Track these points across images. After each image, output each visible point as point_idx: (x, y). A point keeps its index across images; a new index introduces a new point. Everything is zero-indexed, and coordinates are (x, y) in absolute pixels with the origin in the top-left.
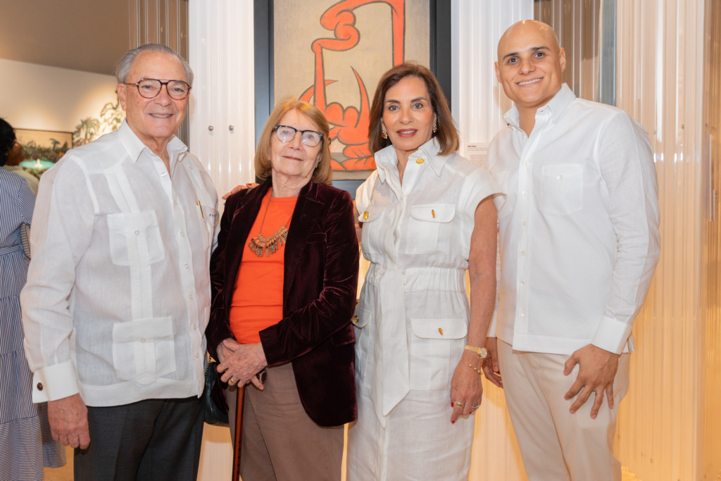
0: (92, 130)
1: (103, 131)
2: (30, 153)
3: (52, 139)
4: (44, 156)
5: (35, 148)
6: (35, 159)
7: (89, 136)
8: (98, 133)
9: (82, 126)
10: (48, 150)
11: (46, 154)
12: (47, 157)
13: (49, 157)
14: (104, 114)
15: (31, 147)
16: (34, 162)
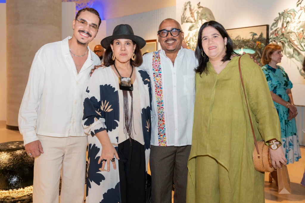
0: (288, 19)
1: (299, 18)
2: (237, 44)
3: (251, 33)
4: (246, 46)
5: (240, 40)
6: (240, 48)
7: (285, 25)
8: (293, 21)
9: (280, 18)
10: (248, 41)
11: (247, 44)
12: (247, 46)
13: (249, 46)
14: (300, 3)
15: (238, 40)
16: (239, 50)
